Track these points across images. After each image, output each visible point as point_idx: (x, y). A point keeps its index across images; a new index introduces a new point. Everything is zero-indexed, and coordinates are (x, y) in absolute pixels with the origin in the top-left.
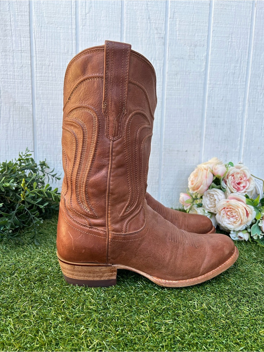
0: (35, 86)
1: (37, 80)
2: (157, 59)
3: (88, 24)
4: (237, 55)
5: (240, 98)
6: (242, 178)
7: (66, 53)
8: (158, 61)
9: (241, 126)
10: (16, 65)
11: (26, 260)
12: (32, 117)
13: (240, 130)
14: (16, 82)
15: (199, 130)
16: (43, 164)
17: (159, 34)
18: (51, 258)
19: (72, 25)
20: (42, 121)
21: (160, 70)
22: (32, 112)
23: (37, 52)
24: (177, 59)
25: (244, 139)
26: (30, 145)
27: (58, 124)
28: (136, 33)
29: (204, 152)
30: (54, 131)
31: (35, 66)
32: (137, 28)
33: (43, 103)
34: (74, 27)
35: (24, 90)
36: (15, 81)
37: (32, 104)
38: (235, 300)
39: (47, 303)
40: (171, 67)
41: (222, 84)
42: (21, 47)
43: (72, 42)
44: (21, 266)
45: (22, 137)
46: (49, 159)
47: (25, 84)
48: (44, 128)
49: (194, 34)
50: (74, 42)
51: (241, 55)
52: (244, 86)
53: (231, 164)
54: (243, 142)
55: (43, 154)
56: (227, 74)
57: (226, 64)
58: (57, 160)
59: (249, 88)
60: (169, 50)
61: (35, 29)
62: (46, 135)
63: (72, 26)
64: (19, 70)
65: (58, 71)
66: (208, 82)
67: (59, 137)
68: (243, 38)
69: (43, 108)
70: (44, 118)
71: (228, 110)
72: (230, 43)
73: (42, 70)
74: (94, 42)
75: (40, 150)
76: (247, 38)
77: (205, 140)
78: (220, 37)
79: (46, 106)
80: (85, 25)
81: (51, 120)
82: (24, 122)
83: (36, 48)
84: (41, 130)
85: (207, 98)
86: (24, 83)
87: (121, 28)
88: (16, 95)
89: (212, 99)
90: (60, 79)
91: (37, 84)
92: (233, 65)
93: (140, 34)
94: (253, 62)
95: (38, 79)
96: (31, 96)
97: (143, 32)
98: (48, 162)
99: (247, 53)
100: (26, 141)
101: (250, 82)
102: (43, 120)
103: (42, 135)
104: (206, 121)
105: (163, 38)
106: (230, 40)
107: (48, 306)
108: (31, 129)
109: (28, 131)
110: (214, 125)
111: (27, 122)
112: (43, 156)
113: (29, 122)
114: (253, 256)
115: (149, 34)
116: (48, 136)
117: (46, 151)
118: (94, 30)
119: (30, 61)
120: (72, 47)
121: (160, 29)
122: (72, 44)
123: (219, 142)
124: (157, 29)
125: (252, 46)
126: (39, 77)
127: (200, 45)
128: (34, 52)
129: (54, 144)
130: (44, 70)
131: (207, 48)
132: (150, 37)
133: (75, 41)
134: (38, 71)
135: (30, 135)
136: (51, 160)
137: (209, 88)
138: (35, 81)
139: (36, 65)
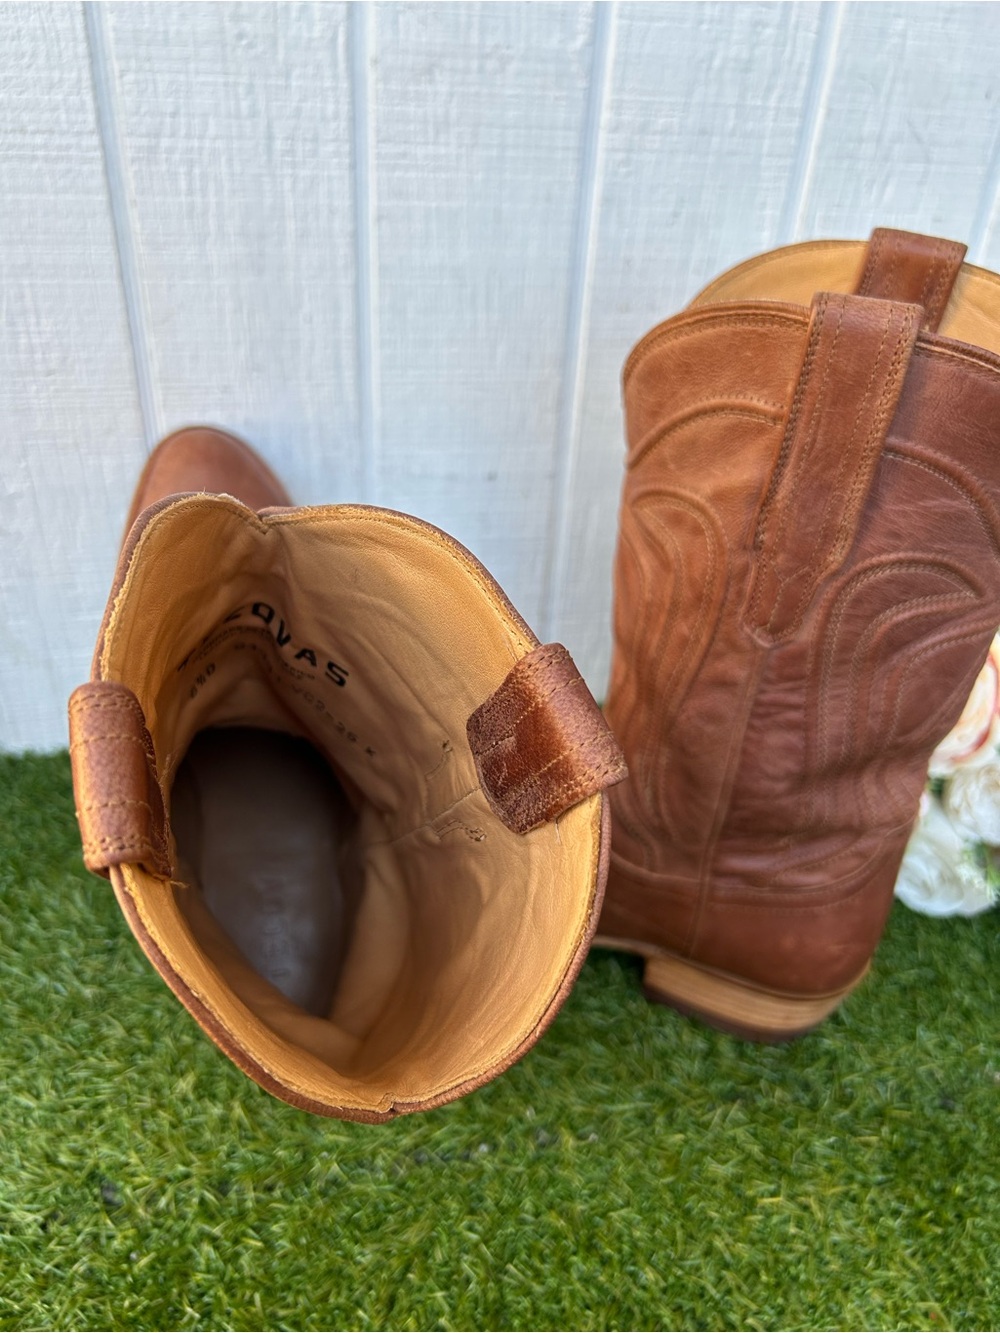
15: (554, 375)
21: (334, 39)
40: (395, 22)
41: (681, 126)
52: (793, 141)
56: (709, 69)
59: (820, 148)
66: (605, 116)
89: (621, 214)
137: (606, 149)
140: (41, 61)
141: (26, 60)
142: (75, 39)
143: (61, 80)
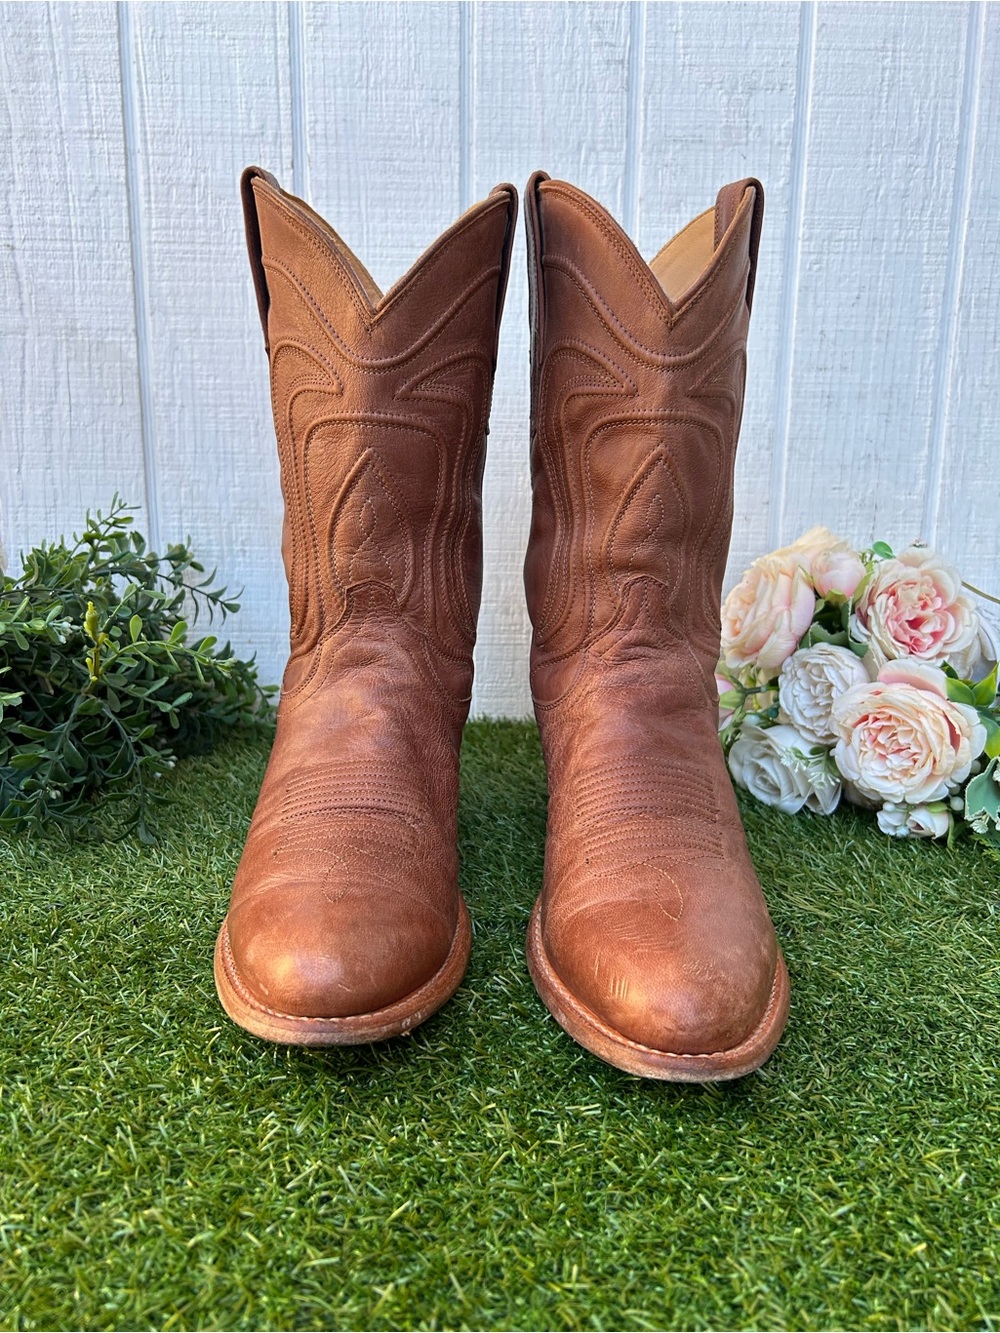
0: (146, 263)
1: (150, 242)
2: (600, 146)
3: (337, 22)
4: (916, 121)
5: (927, 291)
6: (929, 602)
7: (254, 136)
8: (604, 156)
9: (930, 402)
10: (73, 189)
11: (102, 892)
12: (136, 380)
13: (930, 419)
14: (75, 253)
15: (767, 420)
16: (179, 556)
17: (606, 48)
18: (192, 889)
19: (275, 25)
20: (172, 396)
21: (615, 187)
22: (135, 364)
23: (149, 137)
24: (678, 146)
25: (943, 452)
26: (133, 487)
27: (231, 405)
28: (518, 48)
29: (786, 504)
30: (217, 432)
31: (141, 189)
32: (521, 25)
33: (176, 330)
34: (283, 32)
35: (104, 282)
36: (72, 250)
37: (136, 331)
38: (850, 1042)
39: (160, 1036)
40: (656, 175)
41: (858, 235)
42: (90, 117)
43: (278, 91)
44: (85, 913)
45: (104, 458)
46: (203, 539)
47: (108, 257)
48: (180, 421)
49: (744, 43)
50: (285, 90)
51: (934, 120)
52: (946, 244)
53: (884, 550)
54: (941, 465)
55: (180, 519)
56: (877, 196)
57: (873, 160)
58: (230, 543)
60: (646, 110)
61: (140, 46)
62: (188, 449)
63: (275, 32)
64: (84, 204)
65: (228, 204)
66: (801, 231)
67: (236, 456)
68: (940, 52)
69: (177, 349)
70: (181, 383)
71: (878, 340)
72: (887, 74)
73: (168, 202)
74: (361, 87)
75: (168, 504)
76: (957, 51)
77: (789, 460)
78: (849, 52)
79: (187, 340)
80: (322, 25)
81: (207, 390)
82: (108, 400)
83: (143, 118)
84: (171, 431)
85: (796, 294)
86: (104, 254)
87: (461, 30)
88: (78, 300)
89: (815, 298)
90: (235, 234)
91: (150, 258)
92: (901, 159)
93: (535, 50)
94: (981, 148)
95: (153, 239)
96: (131, 303)
97: (546, 40)
98: (200, 548)
99: (958, 112)
100: (119, 473)
101: (971, 225)
102: (177, 393)
103: (176, 449)
104: (794, 384)
105: (622, 62)
106: (889, 59)
107: (163, 1047)
108: (136, 425)
109: (124, 433)
110: (826, 400)
111: (120, 400)
112: (181, 527)
113: (127, 400)
114: (945, 893)
115: (570, 48)
116: (196, 452)
117: (192, 508)
118: (359, 44)
119: (123, 172)
120: (279, 109)
121: (612, 29)
122: (278, 98)
123: (843, 467)
124: (599, 29)
125: (978, 82)
126: (157, 229)
127: (770, 86)
128: (139, 137)
129: (221, 480)
130: (177, 203)
131: (798, 98)
132: (571, 63)
133: (288, 89)
134: (153, 206)
135: (133, 450)
136: (209, 542)
137: (803, 253)
138: (145, 248)
139: (148, 183)
140: (430, 203)
141: (421, 203)
142: (452, 190)
143: (441, 215)
